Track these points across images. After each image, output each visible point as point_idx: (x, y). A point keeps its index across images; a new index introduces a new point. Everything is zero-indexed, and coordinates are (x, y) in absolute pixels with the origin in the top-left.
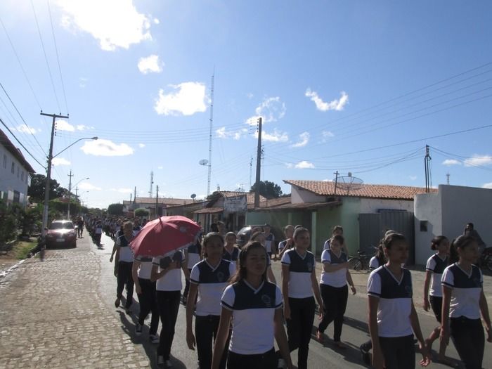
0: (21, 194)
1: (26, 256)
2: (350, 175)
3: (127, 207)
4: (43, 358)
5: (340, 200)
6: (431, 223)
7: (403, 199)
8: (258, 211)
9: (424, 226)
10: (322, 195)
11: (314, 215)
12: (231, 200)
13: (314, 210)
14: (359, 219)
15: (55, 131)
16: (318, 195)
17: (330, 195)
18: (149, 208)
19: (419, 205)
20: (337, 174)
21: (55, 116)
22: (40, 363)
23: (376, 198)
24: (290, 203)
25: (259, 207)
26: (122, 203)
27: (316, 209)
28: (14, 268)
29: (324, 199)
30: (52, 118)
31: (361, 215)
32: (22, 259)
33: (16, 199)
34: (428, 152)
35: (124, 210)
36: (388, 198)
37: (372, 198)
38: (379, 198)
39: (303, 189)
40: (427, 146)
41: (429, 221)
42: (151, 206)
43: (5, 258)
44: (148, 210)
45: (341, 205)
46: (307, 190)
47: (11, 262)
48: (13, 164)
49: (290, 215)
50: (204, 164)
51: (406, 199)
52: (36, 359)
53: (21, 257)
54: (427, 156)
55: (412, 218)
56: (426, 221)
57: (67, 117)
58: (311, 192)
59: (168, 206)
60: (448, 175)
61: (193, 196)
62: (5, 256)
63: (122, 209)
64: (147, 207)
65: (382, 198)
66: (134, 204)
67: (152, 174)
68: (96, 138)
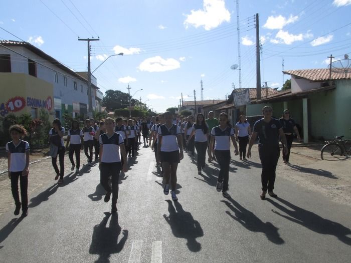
2: (346, 57)
5: (334, 84)
8: (260, 102)
10: (316, 81)
11: (305, 102)
13: (304, 97)
15: (90, 52)
17: (325, 80)
18: (192, 109)
20: (332, 58)
21: (89, 40)
24: (290, 92)
27: (307, 95)
30: (87, 41)
35: (176, 112)
39: (299, 78)
42: (193, 107)
45: (335, 89)
46: (302, 78)
49: (285, 104)
50: (235, 68)
57: (99, 40)
58: (305, 79)
64: (190, 108)
66: (182, 107)
67: (202, 82)
68: (122, 54)
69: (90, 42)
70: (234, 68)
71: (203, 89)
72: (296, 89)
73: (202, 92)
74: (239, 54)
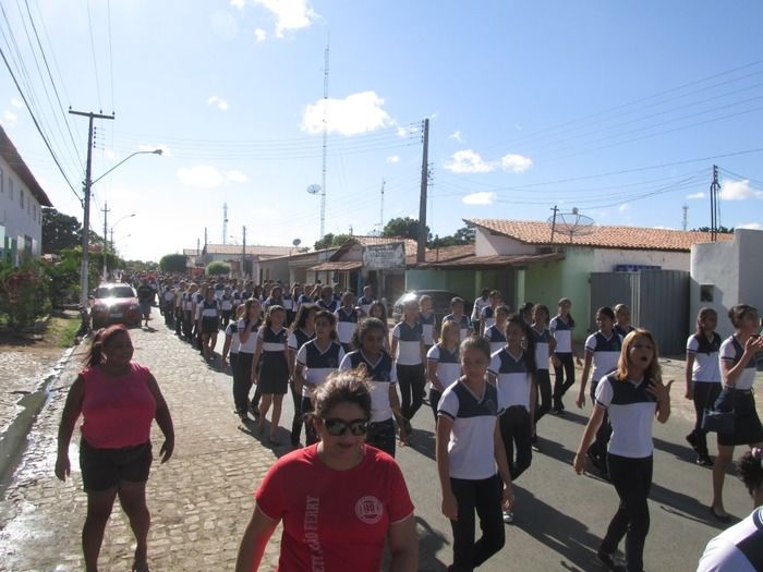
0: (34, 241)
1: (72, 342)
2: (575, 212)
3: (193, 261)
4: (220, 523)
5: (561, 251)
6: (721, 288)
7: (656, 249)
8: (424, 268)
9: (707, 293)
10: (532, 243)
11: (522, 275)
12: (376, 250)
13: (521, 268)
14: (590, 281)
15: (93, 140)
16: (524, 243)
17: (545, 244)
18: (231, 261)
19: (699, 261)
20: (555, 210)
21: (92, 116)
22: (220, 531)
23: (613, 247)
24: (474, 254)
25: (424, 261)
26: (181, 253)
27: (523, 266)
28: (64, 363)
29: (533, 250)
30: (88, 118)
31: (593, 274)
32: (68, 347)
33: (28, 248)
34: (715, 176)
35: (188, 265)
36: (632, 248)
37: (608, 247)
38: (618, 248)
39: (500, 234)
40: (715, 167)
41: (717, 285)
42: (233, 258)
43: (43, 346)
44: (229, 265)
45: (564, 258)
46: (506, 235)
47: (55, 352)
48: (22, 194)
49: (478, 276)
51: (660, 249)
52: (209, 525)
53: (66, 343)
54: (715, 182)
55: (687, 280)
56: (711, 286)
57: (113, 118)
58: (513, 238)
59: (262, 259)
60: (685, 208)
61: (297, 242)
62: (42, 343)
63: (185, 263)
64: (227, 259)
65: (623, 248)
66: (205, 255)
67: (225, 208)
68: (159, 152)
69: (95, 119)
70: (314, 191)
71: (226, 221)
72: (485, 250)
73: (225, 226)
74: (324, 166)
